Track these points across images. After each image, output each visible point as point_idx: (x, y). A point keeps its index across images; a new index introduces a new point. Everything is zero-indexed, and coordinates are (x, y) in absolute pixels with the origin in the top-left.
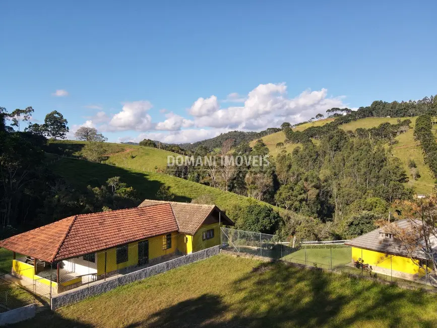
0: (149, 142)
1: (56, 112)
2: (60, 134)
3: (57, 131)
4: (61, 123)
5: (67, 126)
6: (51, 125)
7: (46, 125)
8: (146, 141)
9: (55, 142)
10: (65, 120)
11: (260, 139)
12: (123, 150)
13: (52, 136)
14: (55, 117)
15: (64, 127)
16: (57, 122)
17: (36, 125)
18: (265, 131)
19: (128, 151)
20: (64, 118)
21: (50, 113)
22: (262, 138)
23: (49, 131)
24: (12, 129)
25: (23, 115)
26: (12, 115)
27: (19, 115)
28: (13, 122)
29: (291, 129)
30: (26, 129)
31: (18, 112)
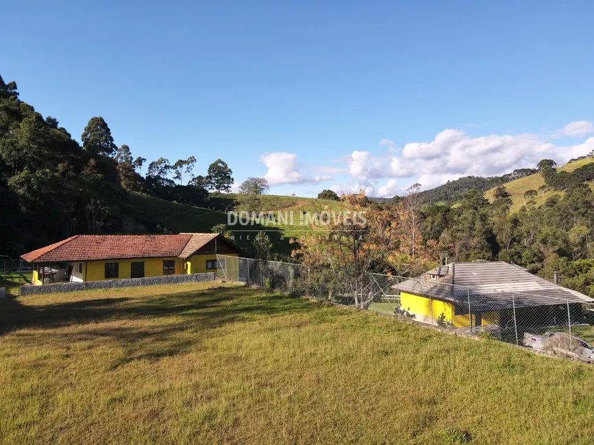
0: (328, 194)
1: (220, 161)
2: (224, 187)
3: (222, 183)
4: (225, 174)
5: (231, 176)
6: (214, 177)
7: (210, 177)
8: (325, 192)
9: (218, 196)
10: (230, 171)
11: (501, 187)
12: (294, 204)
13: (216, 190)
14: (219, 167)
15: (229, 177)
16: (221, 173)
17: (200, 178)
18: (510, 174)
19: (300, 205)
20: (229, 167)
21: (213, 162)
22: (505, 185)
23: (212, 183)
24: (173, 182)
25: (185, 166)
26: (175, 167)
27: (181, 167)
28: (176, 175)
29: (555, 169)
30: (190, 182)
31: (181, 163)
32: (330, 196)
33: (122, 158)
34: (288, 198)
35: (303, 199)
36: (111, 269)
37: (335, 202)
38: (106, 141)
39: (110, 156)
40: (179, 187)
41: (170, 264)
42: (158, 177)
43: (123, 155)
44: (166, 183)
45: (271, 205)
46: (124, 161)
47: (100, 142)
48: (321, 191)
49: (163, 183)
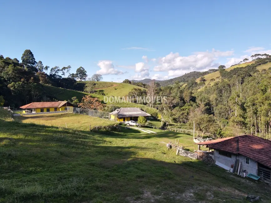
0: (127, 81)
1: (81, 67)
2: (84, 78)
3: (82, 77)
4: (84, 73)
5: (86, 74)
6: (79, 74)
7: (77, 74)
9: (81, 82)
10: (86, 71)
12: (112, 85)
13: (80, 79)
14: (81, 70)
15: (85, 74)
16: (82, 72)
17: (73, 74)
18: (207, 72)
19: (114, 86)
20: (85, 70)
21: (78, 68)
22: (204, 76)
23: (78, 77)
24: (61, 77)
25: (66, 70)
26: (62, 70)
27: (65, 70)
28: (62, 73)
29: (224, 70)
30: (69, 76)
31: (64, 68)
32: (128, 82)
33: (39, 67)
34: (110, 83)
35: (116, 83)
36: (42, 110)
37: (129, 84)
38: (32, 60)
39: (34, 66)
40: (64, 79)
41: (56, 109)
42: (55, 75)
43: (39, 65)
44: (58, 77)
45: (102, 86)
46: (40, 68)
47: (29, 60)
48: (124, 80)
49: (57, 77)
